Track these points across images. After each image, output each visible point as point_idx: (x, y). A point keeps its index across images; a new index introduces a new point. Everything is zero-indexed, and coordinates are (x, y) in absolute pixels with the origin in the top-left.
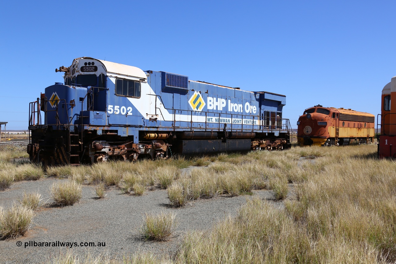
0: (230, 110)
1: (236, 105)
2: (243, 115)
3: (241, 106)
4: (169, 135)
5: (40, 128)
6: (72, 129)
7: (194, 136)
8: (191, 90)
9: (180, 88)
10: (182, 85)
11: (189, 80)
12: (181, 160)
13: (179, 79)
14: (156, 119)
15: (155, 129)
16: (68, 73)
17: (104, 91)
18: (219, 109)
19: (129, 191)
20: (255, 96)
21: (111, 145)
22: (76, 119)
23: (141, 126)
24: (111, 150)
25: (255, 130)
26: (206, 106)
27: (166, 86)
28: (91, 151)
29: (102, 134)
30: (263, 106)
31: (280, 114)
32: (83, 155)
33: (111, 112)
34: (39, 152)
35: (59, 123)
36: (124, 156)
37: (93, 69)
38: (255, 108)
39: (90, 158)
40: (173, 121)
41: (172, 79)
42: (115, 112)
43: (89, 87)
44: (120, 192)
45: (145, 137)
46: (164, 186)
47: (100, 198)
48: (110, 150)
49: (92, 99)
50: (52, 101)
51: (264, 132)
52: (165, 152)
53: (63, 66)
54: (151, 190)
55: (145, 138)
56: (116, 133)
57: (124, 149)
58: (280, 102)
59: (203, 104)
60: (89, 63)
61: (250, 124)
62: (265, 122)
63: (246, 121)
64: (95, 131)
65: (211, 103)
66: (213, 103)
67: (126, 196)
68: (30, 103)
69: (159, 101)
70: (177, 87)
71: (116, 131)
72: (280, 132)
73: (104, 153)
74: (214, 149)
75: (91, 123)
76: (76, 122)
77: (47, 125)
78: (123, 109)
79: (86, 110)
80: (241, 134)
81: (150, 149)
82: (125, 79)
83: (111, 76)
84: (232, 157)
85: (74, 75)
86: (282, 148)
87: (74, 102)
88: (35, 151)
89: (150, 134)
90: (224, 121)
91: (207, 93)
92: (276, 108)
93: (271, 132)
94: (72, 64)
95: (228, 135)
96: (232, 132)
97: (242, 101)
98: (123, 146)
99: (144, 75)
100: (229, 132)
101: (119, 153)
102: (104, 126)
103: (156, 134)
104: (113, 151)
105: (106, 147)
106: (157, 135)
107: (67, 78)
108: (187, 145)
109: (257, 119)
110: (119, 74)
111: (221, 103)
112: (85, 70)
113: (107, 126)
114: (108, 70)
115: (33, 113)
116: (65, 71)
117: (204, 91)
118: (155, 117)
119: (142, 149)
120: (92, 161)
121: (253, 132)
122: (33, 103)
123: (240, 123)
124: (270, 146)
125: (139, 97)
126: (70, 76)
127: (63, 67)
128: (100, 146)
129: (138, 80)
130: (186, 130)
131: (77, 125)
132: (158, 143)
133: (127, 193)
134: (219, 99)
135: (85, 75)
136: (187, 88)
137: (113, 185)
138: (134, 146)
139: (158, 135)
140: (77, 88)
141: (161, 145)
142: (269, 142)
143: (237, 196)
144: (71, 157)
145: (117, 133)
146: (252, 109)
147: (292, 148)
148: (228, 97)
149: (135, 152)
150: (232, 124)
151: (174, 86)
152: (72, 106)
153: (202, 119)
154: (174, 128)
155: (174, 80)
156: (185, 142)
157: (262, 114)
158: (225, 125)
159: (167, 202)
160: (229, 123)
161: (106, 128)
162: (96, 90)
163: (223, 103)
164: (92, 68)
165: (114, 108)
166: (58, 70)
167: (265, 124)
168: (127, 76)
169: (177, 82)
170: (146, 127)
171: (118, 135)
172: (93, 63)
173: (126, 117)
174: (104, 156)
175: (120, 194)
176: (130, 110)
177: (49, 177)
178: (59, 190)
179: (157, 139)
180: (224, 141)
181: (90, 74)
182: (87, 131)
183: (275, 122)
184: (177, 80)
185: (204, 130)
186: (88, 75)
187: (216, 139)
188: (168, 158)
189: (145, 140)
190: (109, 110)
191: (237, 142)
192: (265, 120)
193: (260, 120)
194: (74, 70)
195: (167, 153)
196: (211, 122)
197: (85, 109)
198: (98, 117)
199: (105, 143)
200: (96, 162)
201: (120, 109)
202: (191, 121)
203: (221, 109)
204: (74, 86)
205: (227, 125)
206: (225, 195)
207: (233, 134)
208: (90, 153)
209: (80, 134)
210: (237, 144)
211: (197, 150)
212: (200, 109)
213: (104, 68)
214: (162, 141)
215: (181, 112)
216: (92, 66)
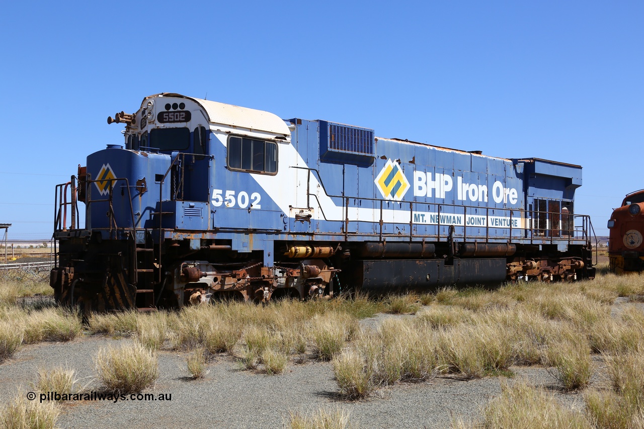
0: (461, 196)
1: (473, 186)
2: (488, 208)
3: (485, 188)
4: (334, 249)
5: (77, 235)
6: (140, 237)
7: (387, 252)
8: (380, 158)
9: (357, 153)
10: (362, 147)
11: (375, 137)
12: (362, 300)
13: (355, 135)
14: (310, 216)
15: (306, 238)
16: (132, 125)
17: (205, 160)
18: (437, 196)
19: (254, 364)
20: (515, 168)
21: (218, 269)
22: (148, 219)
23: (278, 232)
24: (219, 280)
25: (515, 238)
26: (411, 190)
27: (329, 149)
28: (178, 283)
29: (199, 248)
30: (531, 190)
31: (570, 206)
32: (162, 289)
33: (219, 204)
34: (74, 284)
35: (114, 227)
36: (244, 293)
37: (182, 118)
38: (513, 193)
39: (176, 296)
40: (343, 221)
41: (342, 136)
42: (226, 203)
43: (175, 153)
44: (235, 366)
45: (286, 253)
46: (324, 354)
47: (195, 378)
48: (215, 280)
49: (181, 177)
50: (101, 182)
51: (534, 242)
52: (327, 285)
53: (122, 112)
54: (300, 362)
55: (287, 256)
56: (229, 246)
57: (244, 277)
58: (569, 181)
59: (405, 185)
60: (175, 106)
61: (503, 227)
62: (536, 222)
63: (496, 219)
64: (187, 242)
65: (422, 184)
66: (426, 183)
67: (248, 374)
68: (57, 186)
69: (314, 180)
70: (352, 150)
71: (229, 242)
72: (571, 243)
73: (204, 286)
74: (428, 277)
75: (179, 225)
76: (148, 224)
77: (90, 230)
78: (243, 198)
79: (169, 199)
80: (485, 247)
81: (296, 277)
82: (246, 136)
83: (218, 131)
84: (466, 296)
85: (144, 130)
86: (575, 278)
87: (145, 182)
88: (66, 282)
89: (297, 248)
90: (449, 219)
91: (413, 162)
92: (562, 193)
93: (549, 243)
94: (141, 108)
95: (457, 249)
96: (465, 243)
97: (487, 179)
98: (242, 272)
99: (284, 128)
100: (459, 243)
101: (234, 286)
102: (204, 232)
103: (309, 248)
104: (223, 283)
105: (208, 273)
106: (310, 250)
107: (130, 136)
108: (371, 271)
109: (520, 216)
110: (234, 127)
111: (443, 183)
112: (166, 119)
113: (210, 231)
114: (213, 119)
115: (63, 206)
116: (126, 122)
117: (406, 160)
118: (306, 213)
119: (280, 277)
120: (179, 301)
121: (510, 243)
122: (64, 187)
123: (482, 225)
124: (548, 272)
125: (274, 173)
126: (138, 131)
127: (122, 114)
128: (196, 273)
129: (273, 137)
130: (371, 239)
131: (150, 230)
132: (312, 266)
133: (251, 368)
134: (437, 175)
135: (166, 129)
136: (371, 153)
137: (222, 352)
138: (264, 272)
139: (313, 250)
140: (151, 155)
141: (320, 270)
142: (546, 263)
143: (478, 377)
144: (139, 294)
145: (231, 245)
146: (508, 195)
147: (598, 277)
148: (456, 171)
149: (267, 284)
150: (465, 226)
151: (345, 150)
152: (141, 192)
153: (402, 217)
154: (346, 234)
155: (345, 137)
156: (367, 263)
157: (530, 206)
158: (452, 228)
159: (333, 387)
160: (459, 224)
161: (208, 236)
162: (188, 158)
163: (447, 183)
164: (180, 115)
165: (223, 195)
166: (112, 120)
167: (536, 227)
168: (250, 130)
169: (352, 142)
170: (290, 233)
171: (233, 249)
172: (182, 106)
173: (249, 212)
174: (204, 292)
175: (236, 370)
176: (256, 198)
177: (93, 334)
178: (113, 363)
179: (311, 258)
180: (449, 262)
181: (176, 128)
182: (169, 241)
183: (558, 223)
184: (352, 138)
185: (408, 240)
186: (173, 128)
187: (432, 257)
188: (334, 296)
189: (287, 259)
190: (214, 200)
191: (477, 263)
192: (536, 217)
193: (526, 217)
194: (145, 118)
195: (331, 286)
196: (421, 222)
197: (167, 197)
198: (192, 213)
199: (207, 265)
200: (187, 303)
201: (236, 196)
202: (381, 221)
203: (443, 196)
204: (145, 152)
205: (455, 228)
206: (453, 375)
207: (468, 246)
208: (176, 286)
209: (156, 247)
210: (477, 267)
211: (394, 281)
212: (399, 196)
213: (205, 114)
214: (322, 261)
215: (359, 202)
216: (179, 112)
